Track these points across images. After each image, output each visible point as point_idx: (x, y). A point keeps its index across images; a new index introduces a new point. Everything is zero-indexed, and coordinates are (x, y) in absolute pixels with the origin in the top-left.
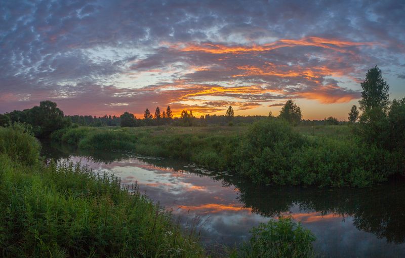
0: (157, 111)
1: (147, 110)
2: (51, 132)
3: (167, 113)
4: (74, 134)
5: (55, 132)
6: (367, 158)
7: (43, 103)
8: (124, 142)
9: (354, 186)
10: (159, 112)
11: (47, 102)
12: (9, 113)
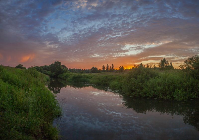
0: (107, 66)
1: (104, 66)
2: (58, 75)
3: (112, 67)
4: (66, 75)
5: (60, 75)
6: (185, 84)
7: (56, 62)
8: (85, 79)
9: (175, 99)
10: (108, 67)
11: (57, 62)
12: (42, 66)
